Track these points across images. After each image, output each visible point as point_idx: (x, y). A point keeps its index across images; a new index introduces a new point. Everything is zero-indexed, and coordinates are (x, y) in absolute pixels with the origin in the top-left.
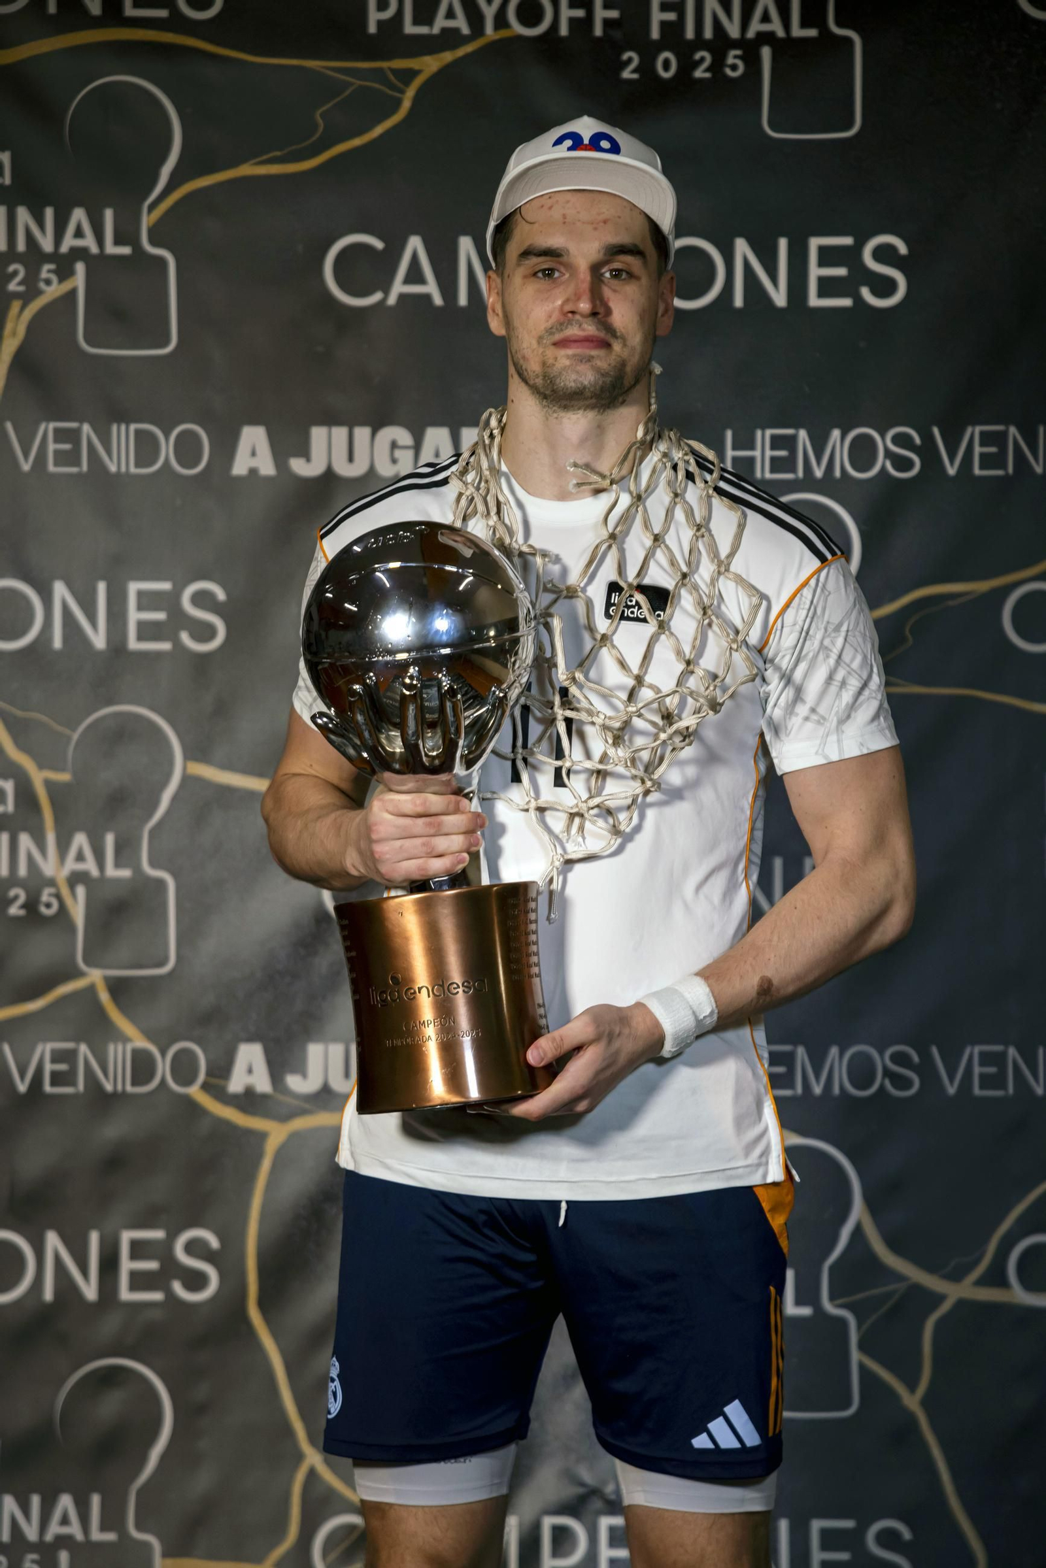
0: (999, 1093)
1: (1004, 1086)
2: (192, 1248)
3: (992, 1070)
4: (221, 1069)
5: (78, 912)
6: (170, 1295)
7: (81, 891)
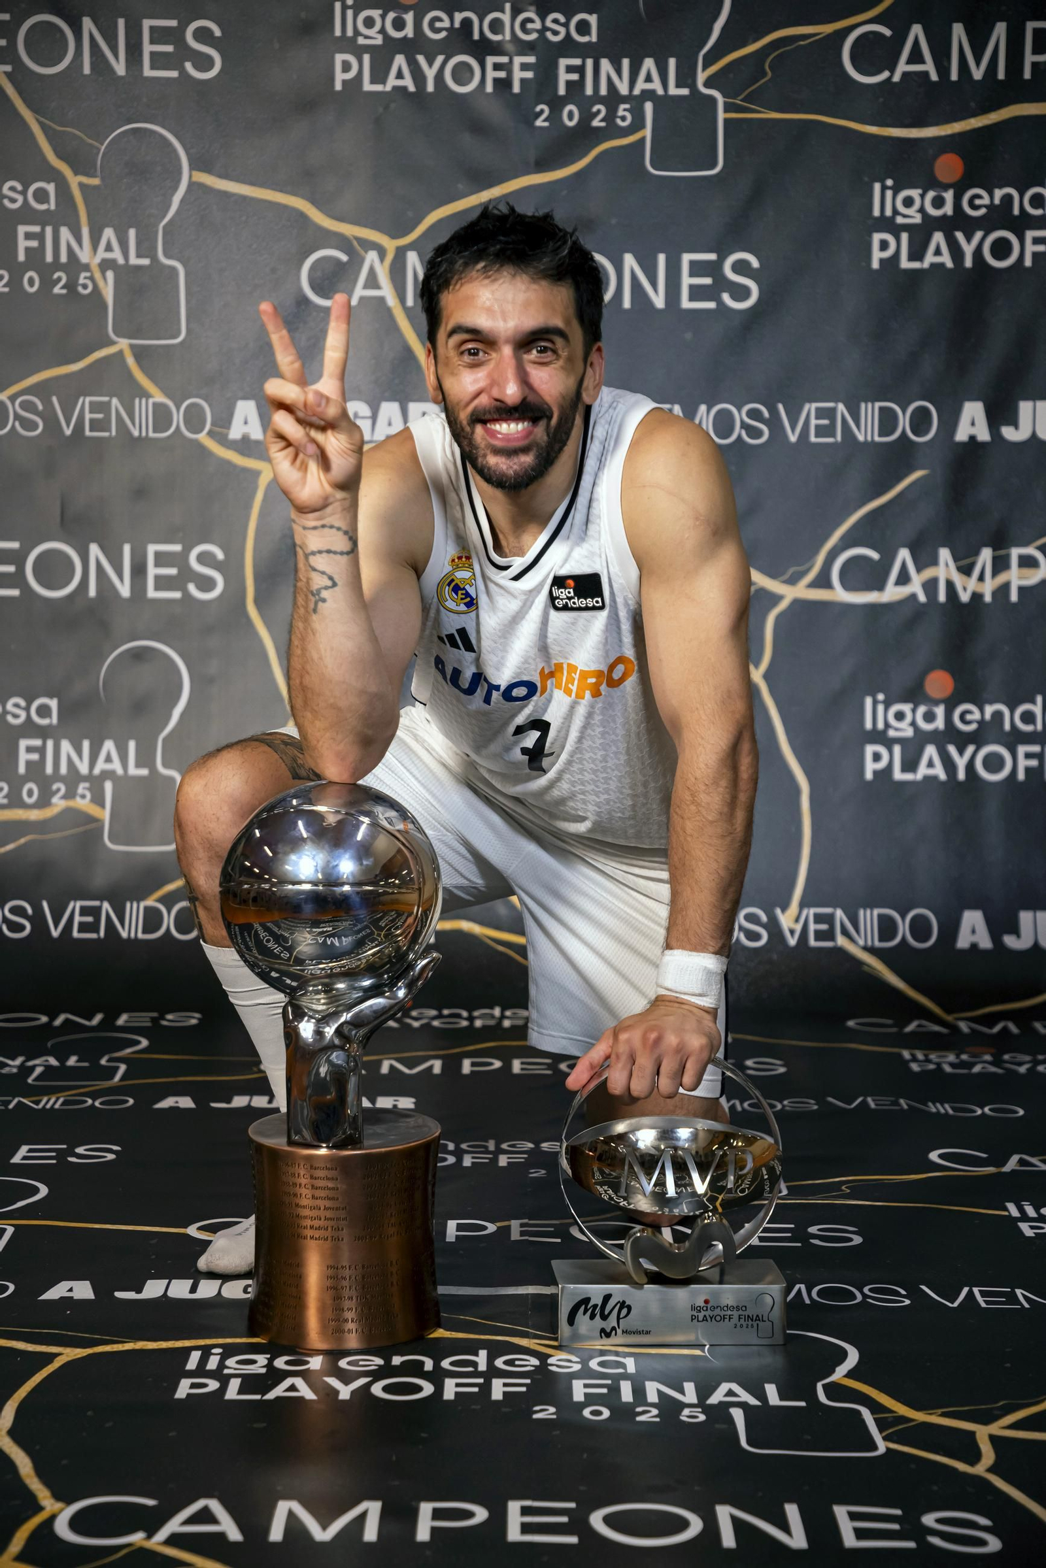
0: (830, 440)
1: (833, 435)
2: (204, 558)
3: (825, 422)
4: (224, 420)
5: (109, 293)
6: (187, 595)
7: (110, 275)
